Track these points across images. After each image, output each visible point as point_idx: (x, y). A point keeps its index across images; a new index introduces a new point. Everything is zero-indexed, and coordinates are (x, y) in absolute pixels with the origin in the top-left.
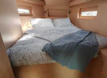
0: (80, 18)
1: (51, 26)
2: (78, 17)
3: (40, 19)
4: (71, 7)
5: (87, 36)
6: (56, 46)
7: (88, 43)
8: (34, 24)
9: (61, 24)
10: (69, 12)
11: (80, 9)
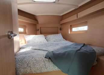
0: (72, 33)
1: (45, 41)
2: (69, 33)
3: (34, 35)
4: (61, 24)
5: (83, 47)
6: (57, 54)
7: (86, 51)
8: (28, 40)
9: (54, 40)
10: (61, 29)
11: (71, 26)
